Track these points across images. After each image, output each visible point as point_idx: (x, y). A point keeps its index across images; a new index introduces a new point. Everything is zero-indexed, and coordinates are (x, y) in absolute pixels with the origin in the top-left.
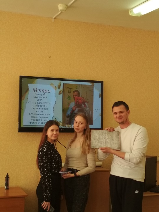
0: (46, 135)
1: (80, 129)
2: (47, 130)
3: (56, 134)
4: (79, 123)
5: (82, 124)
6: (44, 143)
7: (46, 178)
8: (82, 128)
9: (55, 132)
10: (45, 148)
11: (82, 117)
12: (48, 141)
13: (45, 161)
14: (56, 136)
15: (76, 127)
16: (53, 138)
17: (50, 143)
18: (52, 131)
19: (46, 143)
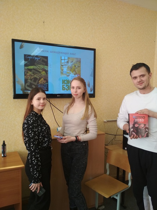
0: (32, 104)
1: (79, 95)
2: (32, 99)
3: (43, 103)
4: (76, 88)
5: (79, 88)
6: (30, 113)
7: (33, 155)
8: (80, 93)
9: (42, 101)
10: (31, 120)
11: (79, 80)
12: (34, 112)
13: (31, 135)
14: (44, 105)
15: (74, 93)
16: (40, 108)
17: (37, 114)
18: (38, 99)
19: (32, 114)
